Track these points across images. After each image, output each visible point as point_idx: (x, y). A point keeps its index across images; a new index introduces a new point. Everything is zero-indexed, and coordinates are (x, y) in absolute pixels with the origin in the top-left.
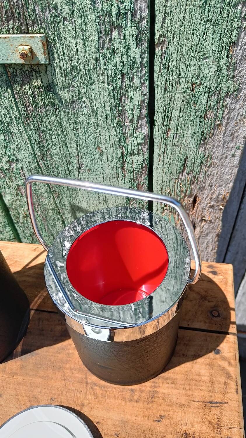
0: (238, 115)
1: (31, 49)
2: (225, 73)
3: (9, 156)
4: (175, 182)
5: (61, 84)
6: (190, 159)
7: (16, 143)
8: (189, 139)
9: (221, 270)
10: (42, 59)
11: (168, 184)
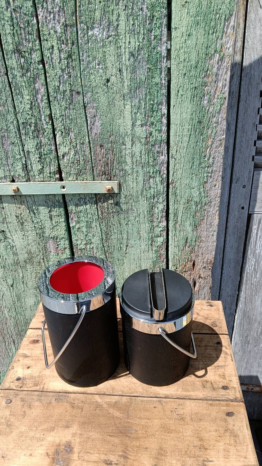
0: (212, 213)
1: (112, 187)
2: (203, 195)
3: (87, 241)
4: (182, 253)
5: (123, 202)
6: (189, 238)
7: (93, 233)
8: (188, 227)
9: (215, 304)
10: (116, 191)
11: (178, 254)
